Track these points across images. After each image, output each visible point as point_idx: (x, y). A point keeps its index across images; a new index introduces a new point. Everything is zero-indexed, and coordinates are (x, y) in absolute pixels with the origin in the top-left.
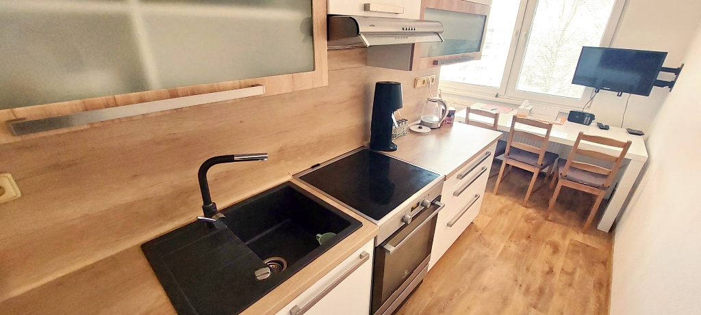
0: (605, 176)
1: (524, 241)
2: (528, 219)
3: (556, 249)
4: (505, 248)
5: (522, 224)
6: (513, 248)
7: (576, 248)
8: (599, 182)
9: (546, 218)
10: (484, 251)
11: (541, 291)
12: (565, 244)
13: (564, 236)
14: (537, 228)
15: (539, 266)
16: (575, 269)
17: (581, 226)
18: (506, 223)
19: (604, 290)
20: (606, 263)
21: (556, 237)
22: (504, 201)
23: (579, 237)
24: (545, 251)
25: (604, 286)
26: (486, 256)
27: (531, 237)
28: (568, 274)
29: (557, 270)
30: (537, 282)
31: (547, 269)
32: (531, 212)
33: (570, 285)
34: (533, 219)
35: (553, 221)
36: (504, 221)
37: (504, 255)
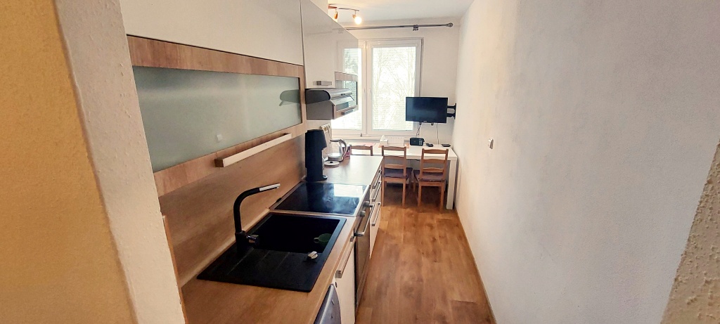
0: (441, 174)
1: (413, 228)
2: (409, 215)
3: (431, 227)
4: (404, 236)
5: (408, 220)
6: (409, 234)
7: (441, 222)
8: (439, 178)
9: (419, 212)
10: (394, 242)
11: (435, 252)
12: (435, 222)
13: (432, 218)
14: (416, 218)
15: (427, 239)
16: (445, 234)
17: (438, 210)
18: (398, 221)
19: (463, 240)
20: (459, 225)
21: (428, 220)
22: (390, 209)
23: (440, 216)
24: (426, 230)
25: (462, 237)
26: (396, 245)
27: (416, 225)
28: (443, 238)
29: (437, 238)
30: (431, 248)
31: (432, 239)
32: (408, 210)
33: (447, 243)
34: (412, 214)
35: (423, 212)
36: (396, 220)
37: (406, 241)
